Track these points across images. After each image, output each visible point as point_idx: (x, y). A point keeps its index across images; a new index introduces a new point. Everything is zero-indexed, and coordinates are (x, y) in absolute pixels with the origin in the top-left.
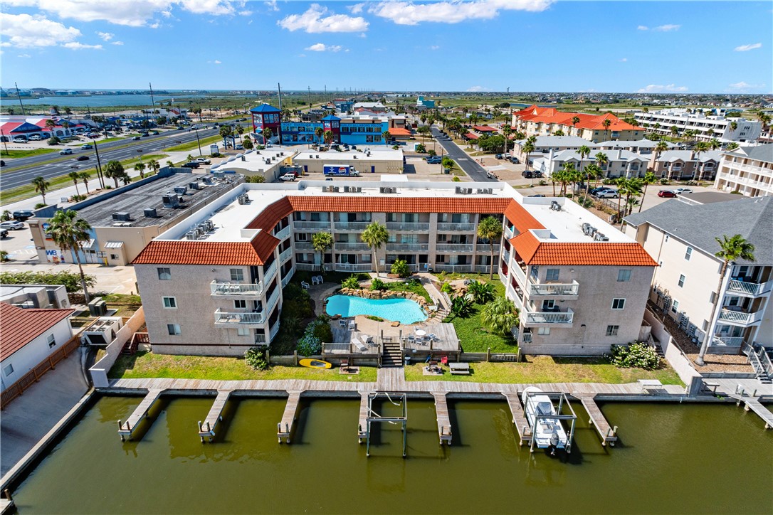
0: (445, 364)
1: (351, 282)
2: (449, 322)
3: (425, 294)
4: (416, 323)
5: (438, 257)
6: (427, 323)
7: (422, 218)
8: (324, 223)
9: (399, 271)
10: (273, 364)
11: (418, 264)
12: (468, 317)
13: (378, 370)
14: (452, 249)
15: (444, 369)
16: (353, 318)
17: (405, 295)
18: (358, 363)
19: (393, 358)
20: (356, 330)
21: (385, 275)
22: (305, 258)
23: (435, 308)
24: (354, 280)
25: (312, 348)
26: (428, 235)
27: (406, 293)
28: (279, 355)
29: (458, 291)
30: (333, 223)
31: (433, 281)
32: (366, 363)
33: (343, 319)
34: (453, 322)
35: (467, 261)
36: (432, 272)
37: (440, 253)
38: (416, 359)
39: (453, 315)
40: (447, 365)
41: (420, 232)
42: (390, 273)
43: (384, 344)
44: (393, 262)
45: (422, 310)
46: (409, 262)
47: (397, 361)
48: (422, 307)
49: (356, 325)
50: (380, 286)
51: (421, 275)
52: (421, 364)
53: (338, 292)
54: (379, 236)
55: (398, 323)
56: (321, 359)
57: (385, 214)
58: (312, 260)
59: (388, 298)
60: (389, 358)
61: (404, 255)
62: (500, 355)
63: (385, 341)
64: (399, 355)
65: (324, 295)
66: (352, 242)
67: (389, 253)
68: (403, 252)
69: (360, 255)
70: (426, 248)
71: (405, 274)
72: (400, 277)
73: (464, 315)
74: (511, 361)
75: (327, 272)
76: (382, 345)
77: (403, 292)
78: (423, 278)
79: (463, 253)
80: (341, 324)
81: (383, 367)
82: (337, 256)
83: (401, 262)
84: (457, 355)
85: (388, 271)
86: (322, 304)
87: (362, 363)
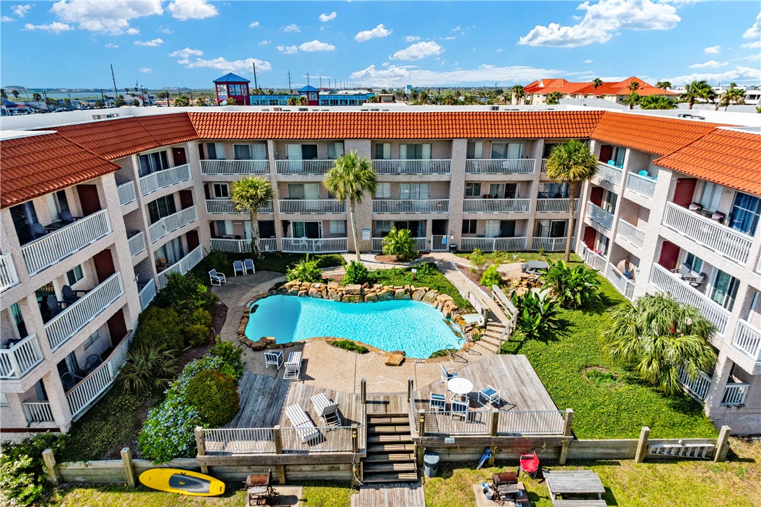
0: (532, 475)
1: (304, 270)
2: (515, 353)
3: (451, 290)
4: (441, 354)
5: (465, 222)
6: (466, 355)
7: (438, 149)
8: (258, 162)
9: (398, 249)
10: (67, 485)
11: (430, 236)
12: (555, 339)
13: (354, 496)
14: (492, 208)
15: (531, 489)
16: (300, 346)
17: (411, 293)
18: (300, 475)
19: (392, 457)
20: (304, 377)
21: (371, 257)
22: (229, 230)
23: (479, 319)
24: (311, 265)
25: (175, 439)
26: (448, 183)
27: (413, 288)
28: (85, 458)
29: (516, 282)
30: (273, 163)
31: (460, 267)
32: (322, 474)
33: (278, 347)
34: (525, 353)
35: (517, 231)
36: (454, 250)
37: (470, 216)
38: (454, 457)
39: (521, 336)
40: (538, 475)
41: (435, 177)
42: (381, 254)
43: (369, 417)
44: (385, 234)
45: (448, 323)
46: (414, 234)
47: (405, 468)
48: (449, 316)
49: (304, 362)
50: (362, 277)
51: (438, 256)
52: (465, 473)
53: (278, 289)
54: (357, 178)
55: (399, 358)
56: (198, 470)
57: (369, 143)
58: (241, 234)
59: (378, 298)
60: (381, 458)
61: (405, 222)
62: (671, 443)
63: (371, 409)
64: (408, 447)
65: (250, 294)
66: (312, 199)
67: (379, 217)
68: (403, 216)
69: (327, 222)
70: (444, 207)
71: (406, 255)
72: (399, 260)
73: (545, 336)
74: (700, 458)
75: (264, 254)
76: (363, 421)
77: (407, 287)
78: (441, 261)
79: (511, 215)
80: (268, 363)
81: (366, 485)
82: (285, 224)
83: (401, 233)
84: (560, 448)
85: (377, 250)
86: (239, 316)
87: (310, 475)
